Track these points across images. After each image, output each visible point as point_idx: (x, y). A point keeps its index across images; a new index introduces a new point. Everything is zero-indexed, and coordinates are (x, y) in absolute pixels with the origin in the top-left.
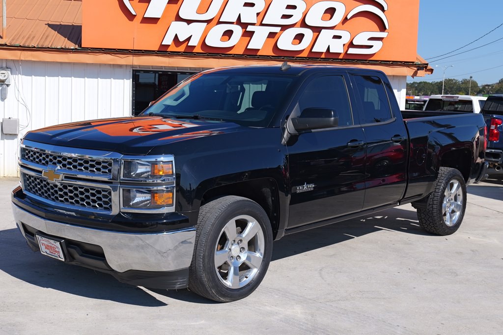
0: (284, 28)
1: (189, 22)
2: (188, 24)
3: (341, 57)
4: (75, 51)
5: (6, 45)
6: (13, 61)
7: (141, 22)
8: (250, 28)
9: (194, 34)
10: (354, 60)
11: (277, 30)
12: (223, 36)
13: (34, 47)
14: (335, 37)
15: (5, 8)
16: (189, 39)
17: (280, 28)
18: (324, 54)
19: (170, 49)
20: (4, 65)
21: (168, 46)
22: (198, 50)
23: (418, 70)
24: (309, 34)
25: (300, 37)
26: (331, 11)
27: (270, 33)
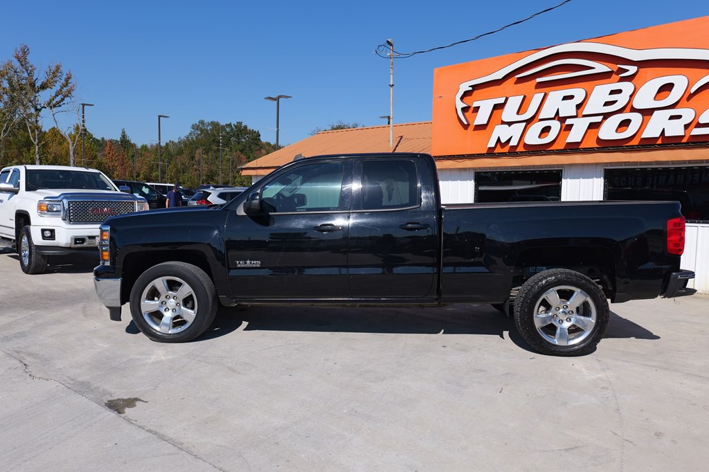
0: (606, 116)
1: (510, 124)
2: (509, 126)
3: (684, 140)
7: (474, 130)
8: (568, 122)
11: (599, 119)
12: (541, 133)
14: (672, 118)
15: (391, 132)
16: (509, 140)
17: (602, 117)
18: (660, 139)
19: (496, 151)
21: (494, 148)
22: (521, 149)
24: (636, 119)
25: (625, 124)
26: (668, 87)
27: (591, 123)
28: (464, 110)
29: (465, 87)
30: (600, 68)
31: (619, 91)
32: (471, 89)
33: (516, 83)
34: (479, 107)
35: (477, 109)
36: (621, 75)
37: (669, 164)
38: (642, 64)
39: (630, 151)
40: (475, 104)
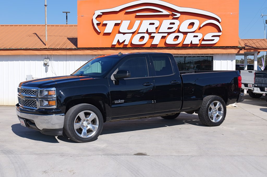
0: (169, 33)
1: (124, 34)
2: (124, 35)
3: (199, 46)
4: (75, 49)
5: (46, 48)
6: (50, 55)
8: (152, 35)
9: (126, 39)
10: (206, 47)
11: (166, 35)
12: (140, 39)
13: (58, 49)
14: (195, 36)
16: (124, 41)
17: (167, 34)
18: (190, 45)
19: (116, 47)
20: (47, 57)
21: (115, 45)
22: (129, 46)
23: (240, 50)
24: (181, 36)
25: (177, 37)
26: (192, 24)
27: (162, 36)
28: (98, 24)
29: (98, 13)
30: (165, 12)
31: (174, 24)
32: (102, 14)
33: (125, 14)
34: (107, 24)
35: (105, 25)
36: (174, 17)
37: (191, 55)
38: (182, 13)
39: (178, 49)
40: (105, 22)
